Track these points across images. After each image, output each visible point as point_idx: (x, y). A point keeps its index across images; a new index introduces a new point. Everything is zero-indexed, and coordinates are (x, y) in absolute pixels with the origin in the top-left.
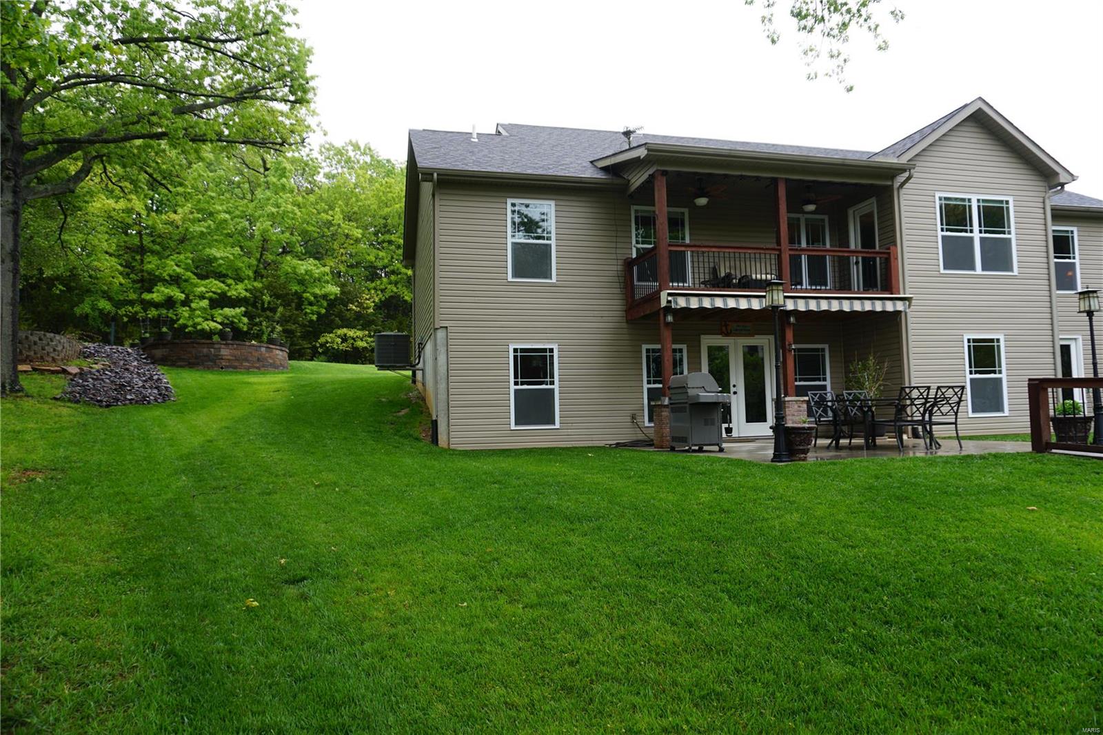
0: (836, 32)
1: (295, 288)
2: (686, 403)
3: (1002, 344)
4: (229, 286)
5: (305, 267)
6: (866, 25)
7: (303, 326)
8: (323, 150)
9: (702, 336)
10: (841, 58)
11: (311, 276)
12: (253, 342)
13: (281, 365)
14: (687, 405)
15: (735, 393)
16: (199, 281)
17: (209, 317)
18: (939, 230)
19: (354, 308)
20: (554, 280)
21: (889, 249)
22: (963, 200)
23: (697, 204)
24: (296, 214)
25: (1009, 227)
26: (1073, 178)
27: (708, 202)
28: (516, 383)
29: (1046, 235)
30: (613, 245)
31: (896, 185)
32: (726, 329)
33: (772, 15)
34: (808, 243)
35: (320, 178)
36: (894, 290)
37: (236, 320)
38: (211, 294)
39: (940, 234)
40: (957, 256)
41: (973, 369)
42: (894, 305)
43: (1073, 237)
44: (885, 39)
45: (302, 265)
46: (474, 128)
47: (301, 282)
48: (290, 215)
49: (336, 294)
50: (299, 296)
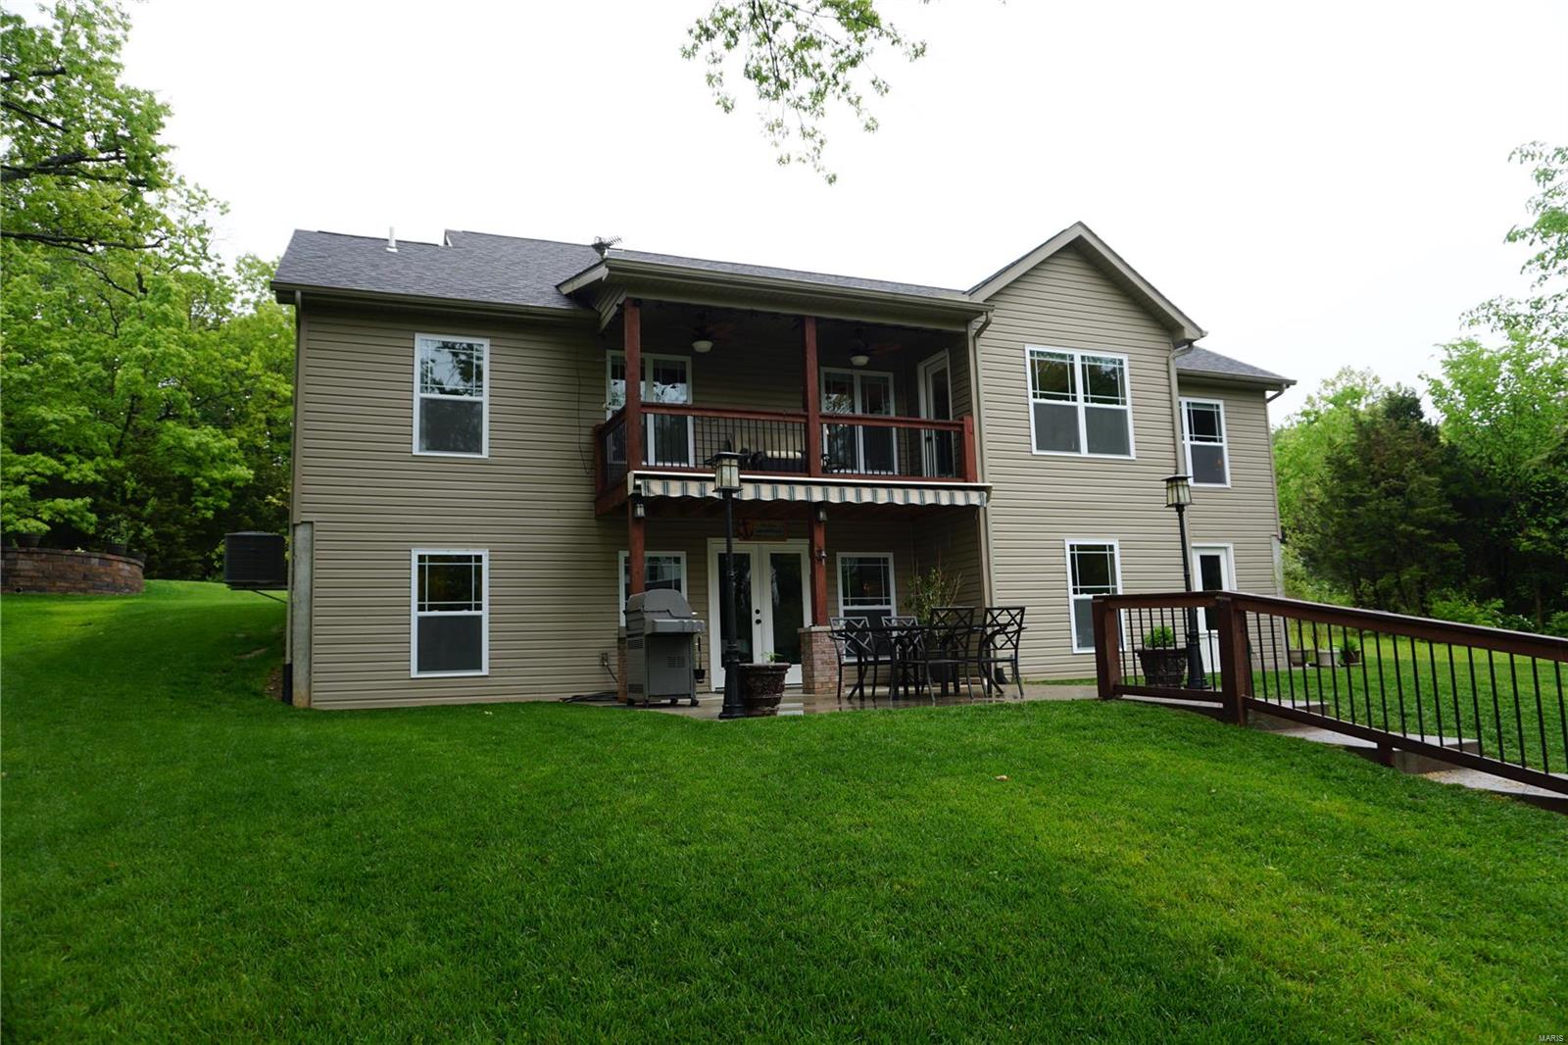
0: (807, 102)
1: (180, 469)
2: (641, 634)
3: (1117, 552)
4: (68, 465)
5: (197, 438)
6: (844, 97)
7: (190, 527)
8: (242, 266)
9: (709, 539)
10: (818, 137)
11: (207, 451)
12: (79, 550)
13: (127, 586)
14: (643, 638)
15: (758, 622)
16: (15, 456)
17: (29, 513)
18: (1031, 395)
19: (275, 501)
20: (485, 454)
21: (962, 419)
22: (1063, 356)
23: (697, 349)
24: (184, 358)
25: (1124, 395)
26: (1202, 334)
27: (712, 348)
28: (421, 608)
29: (1171, 408)
30: (575, 405)
31: (972, 332)
32: (746, 530)
33: (721, 74)
34: (864, 411)
35: (235, 307)
36: (969, 477)
37: (74, 518)
38: (34, 477)
39: (1032, 401)
40: (1055, 431)
41: (1079, 587)
42: (967, 497)
43: (1218, 413)
44: (872, 115)
45: (193, 436)
46: (391, 230)
47: (193, 461)
48: (175, 359)
49: (247, 480)
50: (185, 482)
